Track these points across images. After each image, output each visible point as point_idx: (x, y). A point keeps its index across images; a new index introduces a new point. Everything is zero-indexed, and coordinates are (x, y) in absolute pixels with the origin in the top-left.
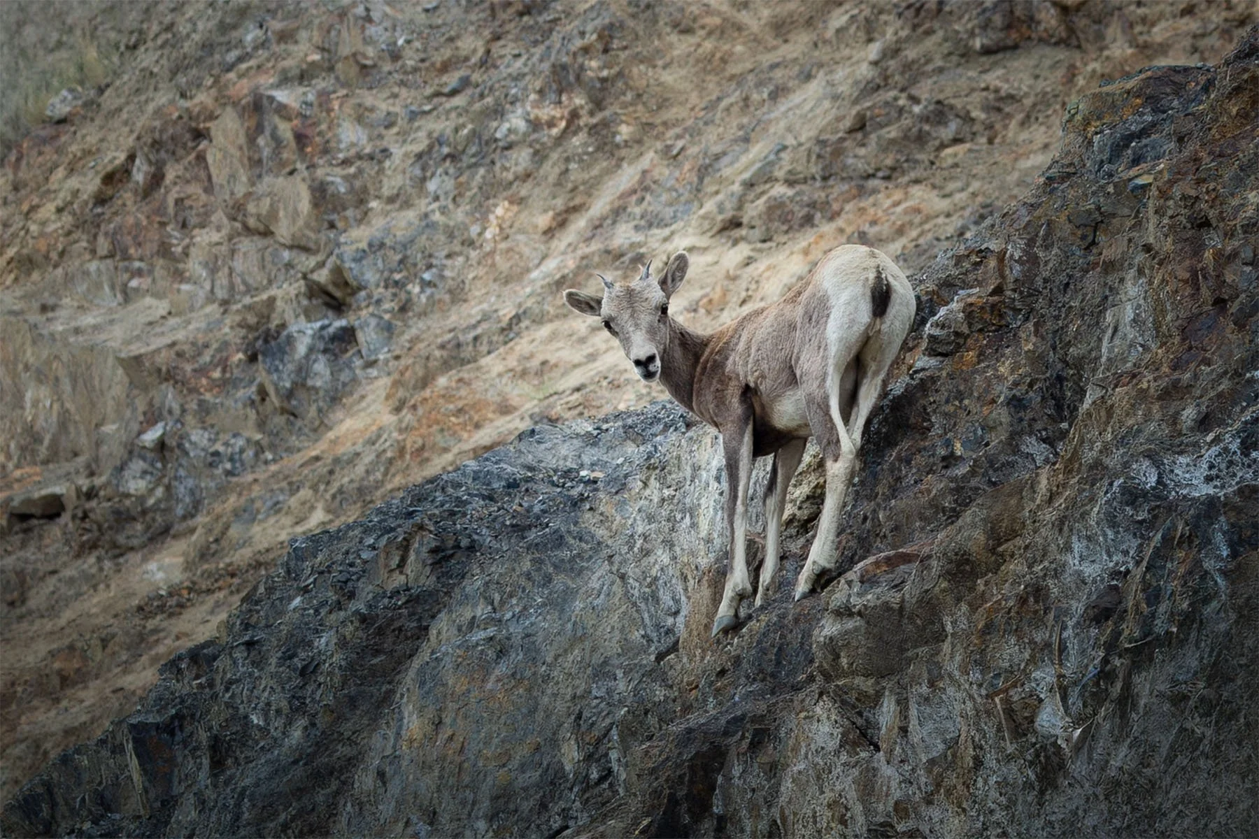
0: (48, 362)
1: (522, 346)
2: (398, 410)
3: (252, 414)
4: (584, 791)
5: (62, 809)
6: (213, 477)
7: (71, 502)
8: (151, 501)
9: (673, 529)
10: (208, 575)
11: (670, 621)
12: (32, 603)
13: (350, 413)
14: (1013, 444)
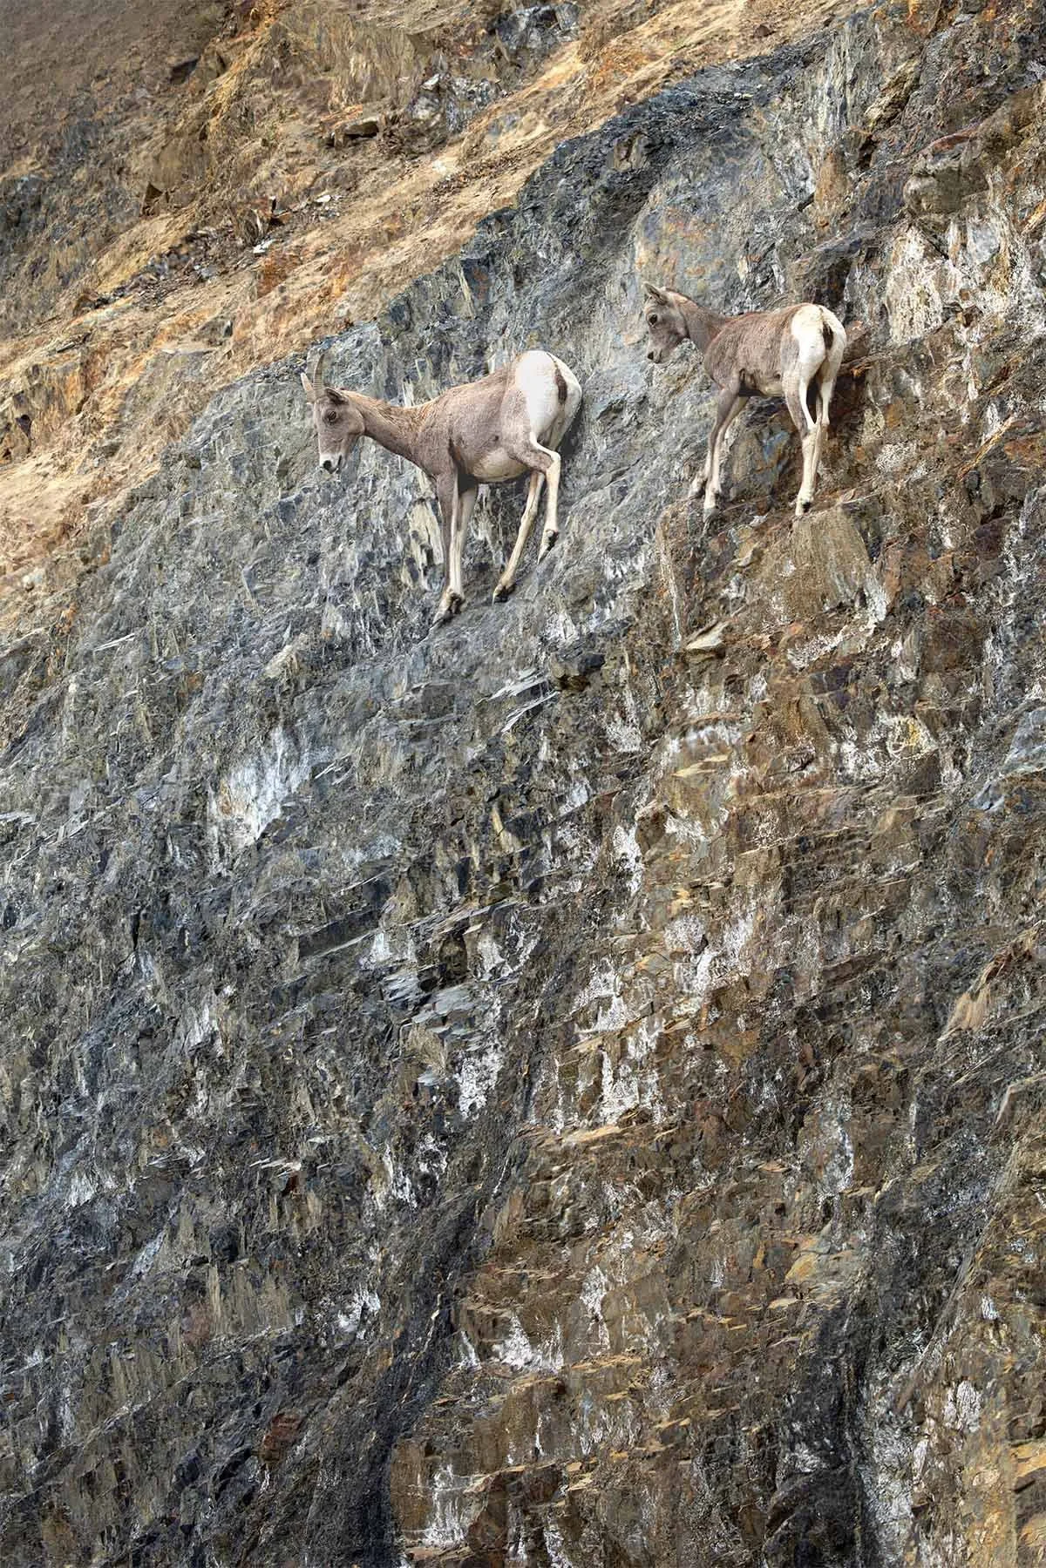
0: (364, 39)
1: (663, 18)
2: (585, 61)
3: (493, 67)
4: (753, 291)
5: (417, 314)
6: (470, 107)
7: (382, 126)
8: (433, 123)
9: (801, 127)
10: (475, 167)
11: (802, 183)
12: (361, 189)
13: (556, 63)
14: (1022, 65)
